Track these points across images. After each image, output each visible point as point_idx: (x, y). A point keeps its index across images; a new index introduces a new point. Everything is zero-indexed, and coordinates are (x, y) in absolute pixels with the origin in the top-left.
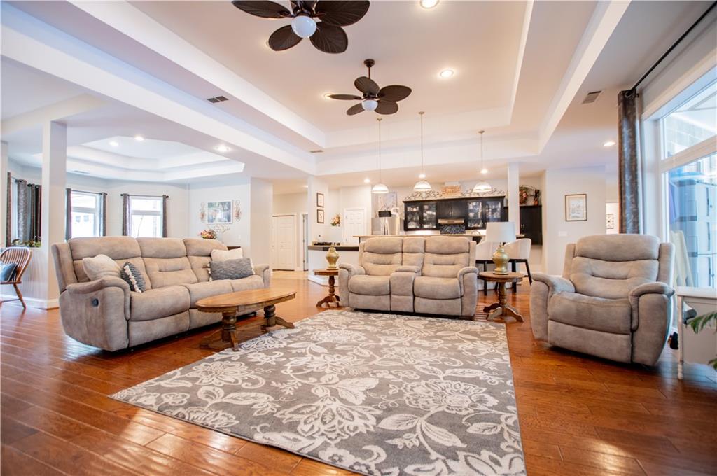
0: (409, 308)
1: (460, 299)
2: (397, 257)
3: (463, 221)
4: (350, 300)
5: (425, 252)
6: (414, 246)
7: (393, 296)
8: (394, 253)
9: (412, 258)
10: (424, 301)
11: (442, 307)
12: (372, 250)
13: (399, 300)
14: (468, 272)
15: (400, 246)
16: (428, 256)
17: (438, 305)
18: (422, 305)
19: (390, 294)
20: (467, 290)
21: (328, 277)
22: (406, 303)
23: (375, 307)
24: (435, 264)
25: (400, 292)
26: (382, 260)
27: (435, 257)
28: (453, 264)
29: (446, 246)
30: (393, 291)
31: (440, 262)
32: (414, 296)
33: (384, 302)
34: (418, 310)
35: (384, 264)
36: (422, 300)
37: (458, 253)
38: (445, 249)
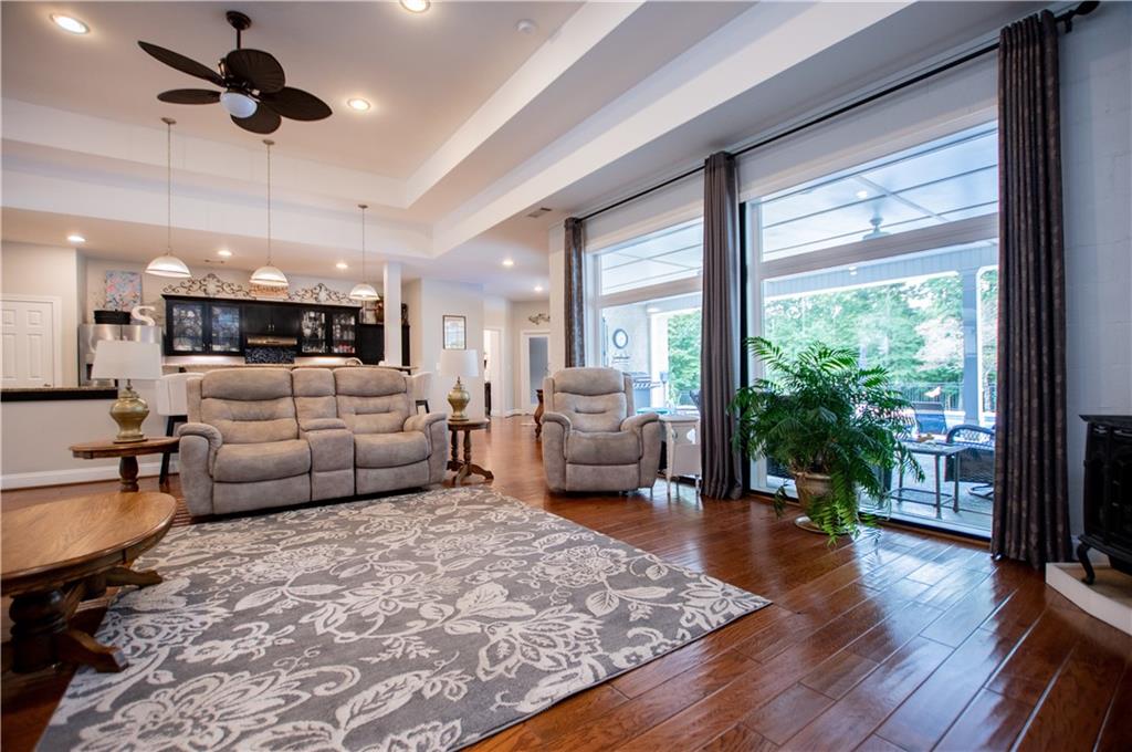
0: (347, 491)
1: (426, 462)
2: (285, 405)
3: (296, 343)
4: (218, 498)
5: (337, 394)
6: (316, 385)
7: (317, 475)
8: (276, 397)
9: (319, 404)
10: (373, 473)
11: (403, 477)
12: (223, 393)
13: (330, 479)
14: (438, 420)
15: (288, 384)
16: (344, 400)
17: (396, 475)
18: (372, 480)
19: (310, 472)
20: (436, 446)
21: (119, 459)
22: (341, 481)
23: (280, 501)
24: (357, 414)
25: (331, 464)
26: (252, 412)
27: (357, 401)
28: (388, 411)
29: (373, 383)
30: (317, 464)
31: (366, 410)
32: (355, 467)
33: (299, 488)
34: (362, 490)
35: (259, 420)
36: (370, 471)
37: (391, 394)
38: (372, 387)
